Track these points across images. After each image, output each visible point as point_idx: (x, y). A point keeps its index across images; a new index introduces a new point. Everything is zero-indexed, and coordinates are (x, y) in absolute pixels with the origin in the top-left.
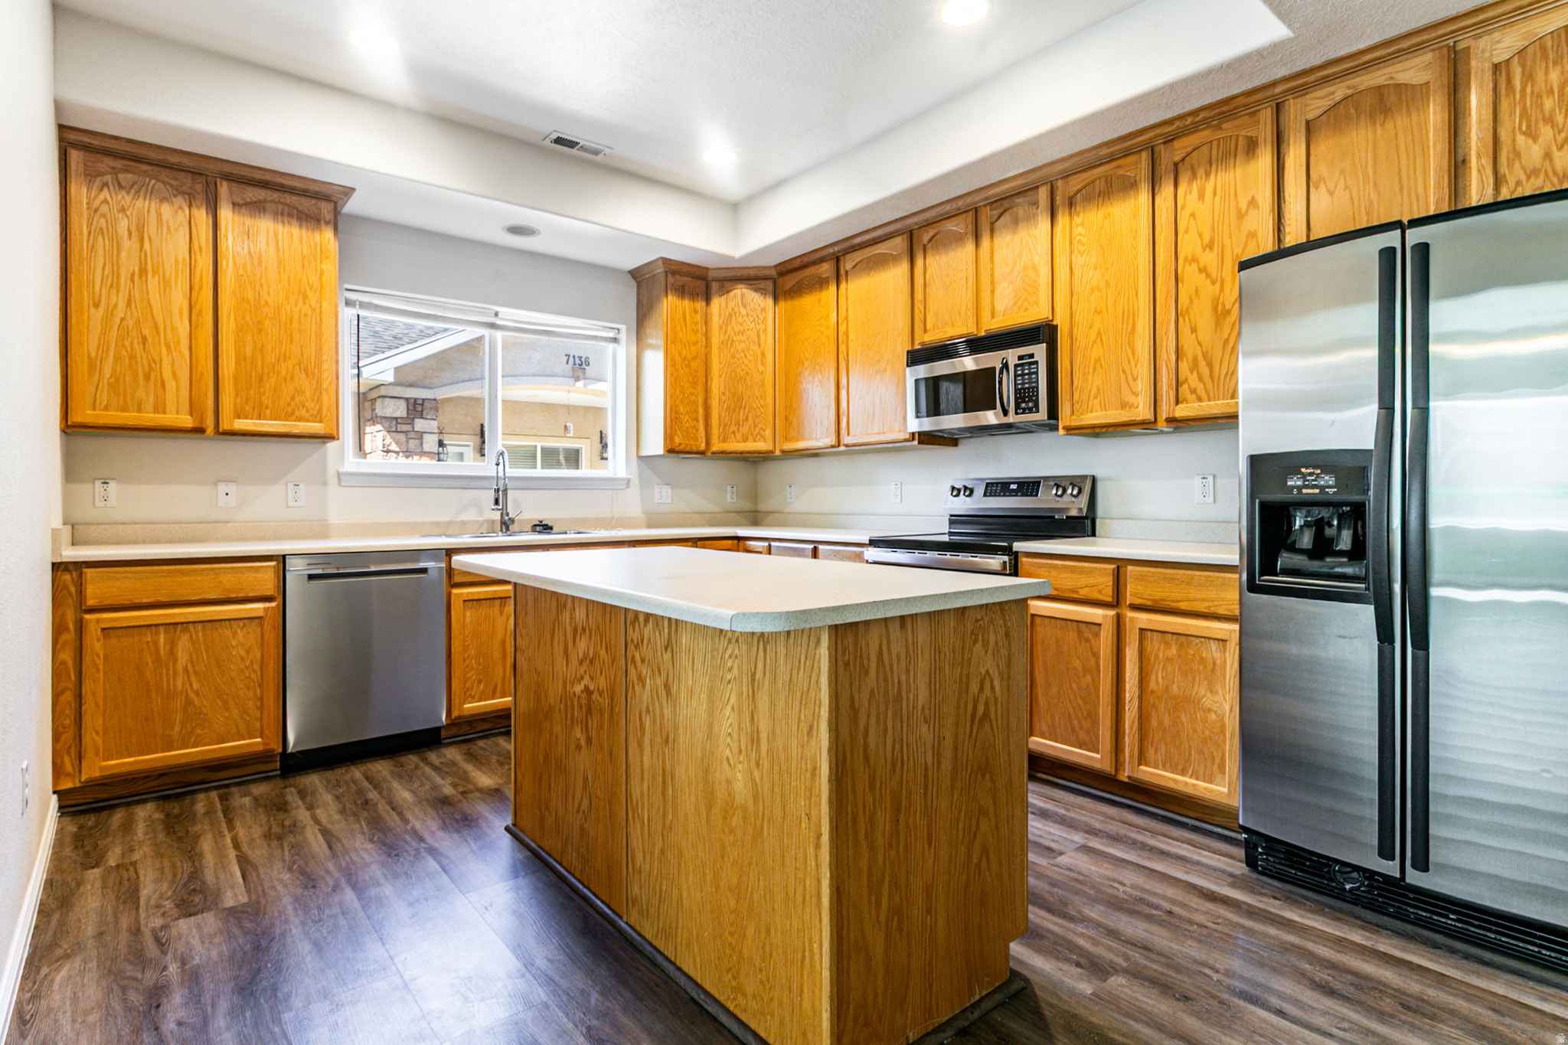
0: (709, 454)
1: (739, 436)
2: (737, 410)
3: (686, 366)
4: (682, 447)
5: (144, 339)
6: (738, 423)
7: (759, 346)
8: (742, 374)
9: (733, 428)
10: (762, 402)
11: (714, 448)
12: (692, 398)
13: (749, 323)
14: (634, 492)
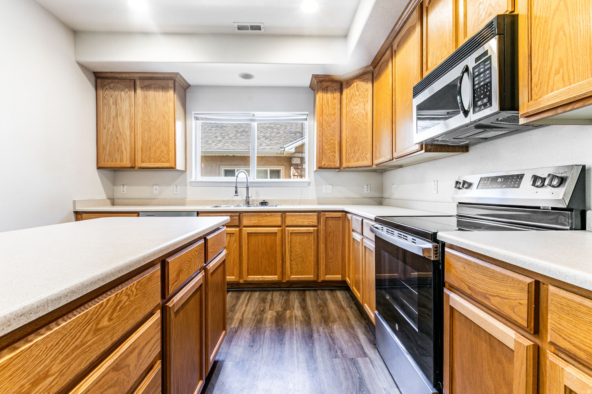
0: (342, 169)
1: (355, 158)
2: (354, 145)
3: (329, 126)
4: (326, 166)
5: (117, 138)
6: (354, 152)
7: (365, 110)
8: (357, 126)
9: (353, 155)
10: (366, 139)
11: (344, 166)
12: (332, 141)
13: (360, 99)
14: (312, 187)
